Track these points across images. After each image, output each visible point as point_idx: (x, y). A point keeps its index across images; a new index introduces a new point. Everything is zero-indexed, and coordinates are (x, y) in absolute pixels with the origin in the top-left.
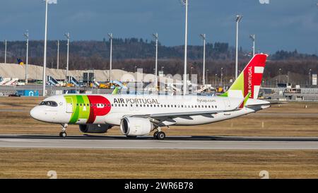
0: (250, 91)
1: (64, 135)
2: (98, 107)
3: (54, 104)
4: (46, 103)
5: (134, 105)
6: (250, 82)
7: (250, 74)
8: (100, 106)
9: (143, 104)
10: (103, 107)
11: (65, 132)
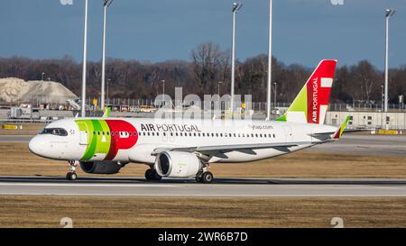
0: (315, 113)
1: (74, 177)
2: (121, 136)
3: (62, 132)
4: (50, 131)
5: (168, 133)
6: (315, 100)
7: (315, 89)
8: (124, 135)
9: (179, 133)
10: (128, 136)
11: (74, 173)
